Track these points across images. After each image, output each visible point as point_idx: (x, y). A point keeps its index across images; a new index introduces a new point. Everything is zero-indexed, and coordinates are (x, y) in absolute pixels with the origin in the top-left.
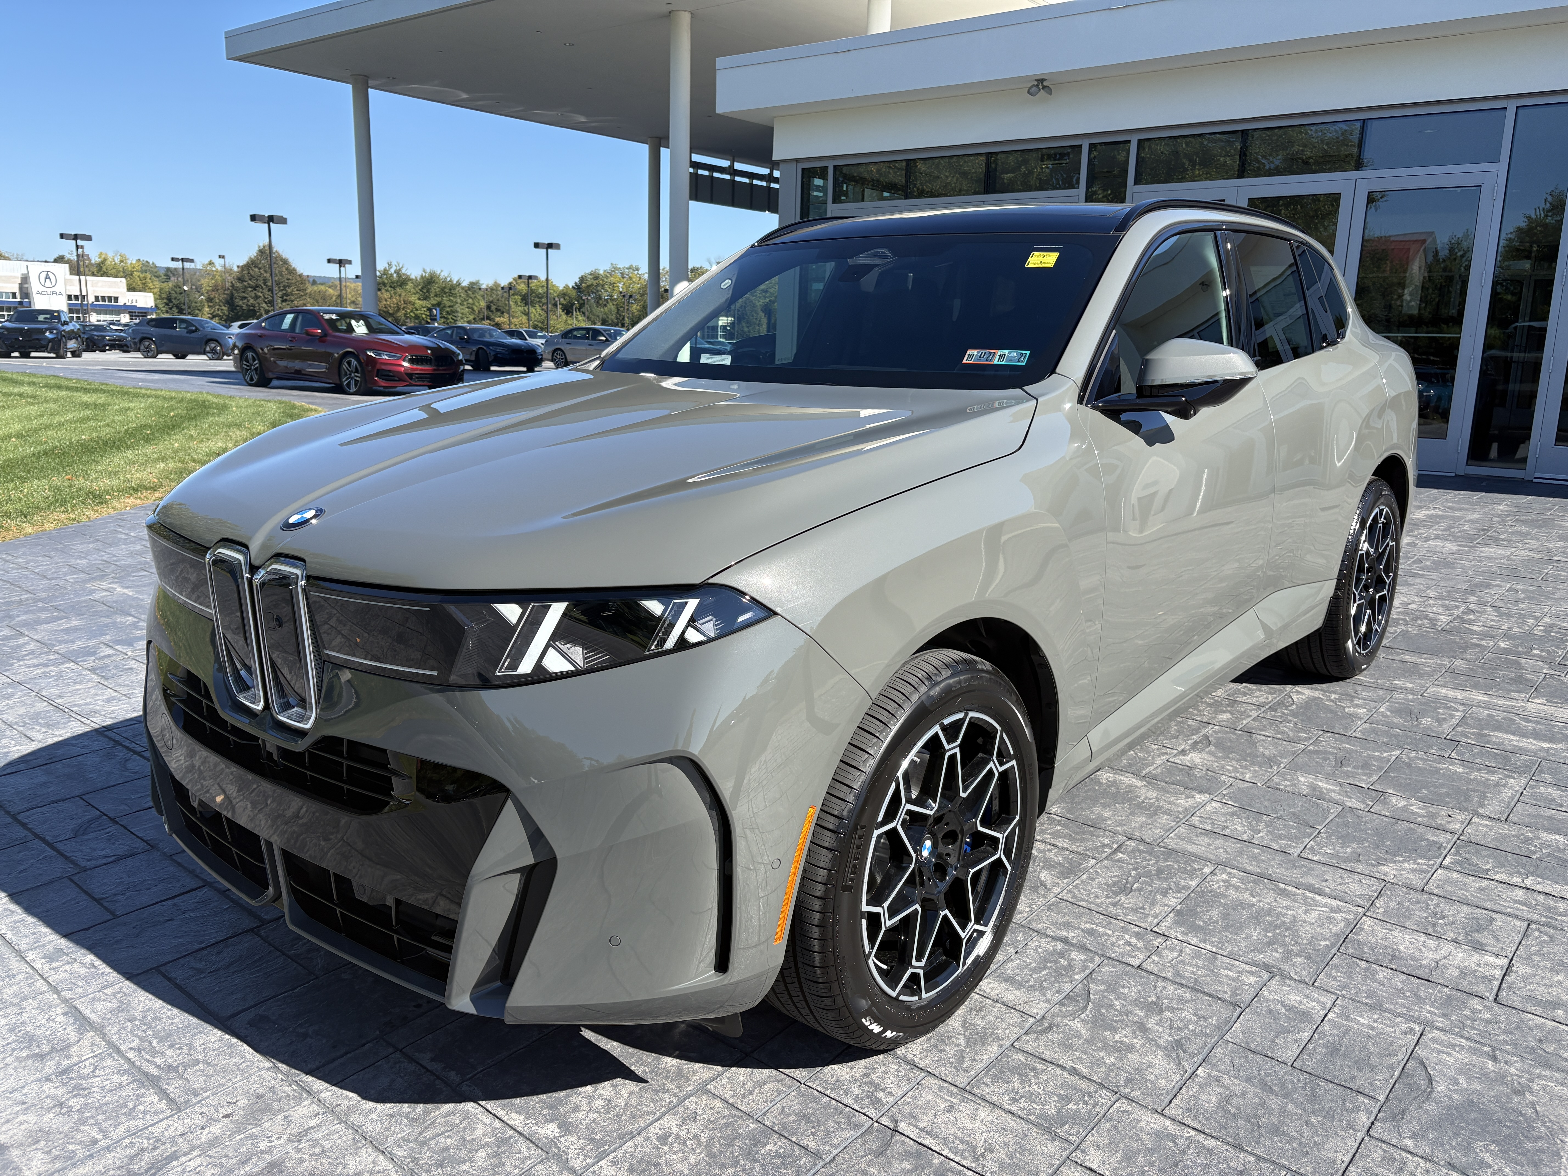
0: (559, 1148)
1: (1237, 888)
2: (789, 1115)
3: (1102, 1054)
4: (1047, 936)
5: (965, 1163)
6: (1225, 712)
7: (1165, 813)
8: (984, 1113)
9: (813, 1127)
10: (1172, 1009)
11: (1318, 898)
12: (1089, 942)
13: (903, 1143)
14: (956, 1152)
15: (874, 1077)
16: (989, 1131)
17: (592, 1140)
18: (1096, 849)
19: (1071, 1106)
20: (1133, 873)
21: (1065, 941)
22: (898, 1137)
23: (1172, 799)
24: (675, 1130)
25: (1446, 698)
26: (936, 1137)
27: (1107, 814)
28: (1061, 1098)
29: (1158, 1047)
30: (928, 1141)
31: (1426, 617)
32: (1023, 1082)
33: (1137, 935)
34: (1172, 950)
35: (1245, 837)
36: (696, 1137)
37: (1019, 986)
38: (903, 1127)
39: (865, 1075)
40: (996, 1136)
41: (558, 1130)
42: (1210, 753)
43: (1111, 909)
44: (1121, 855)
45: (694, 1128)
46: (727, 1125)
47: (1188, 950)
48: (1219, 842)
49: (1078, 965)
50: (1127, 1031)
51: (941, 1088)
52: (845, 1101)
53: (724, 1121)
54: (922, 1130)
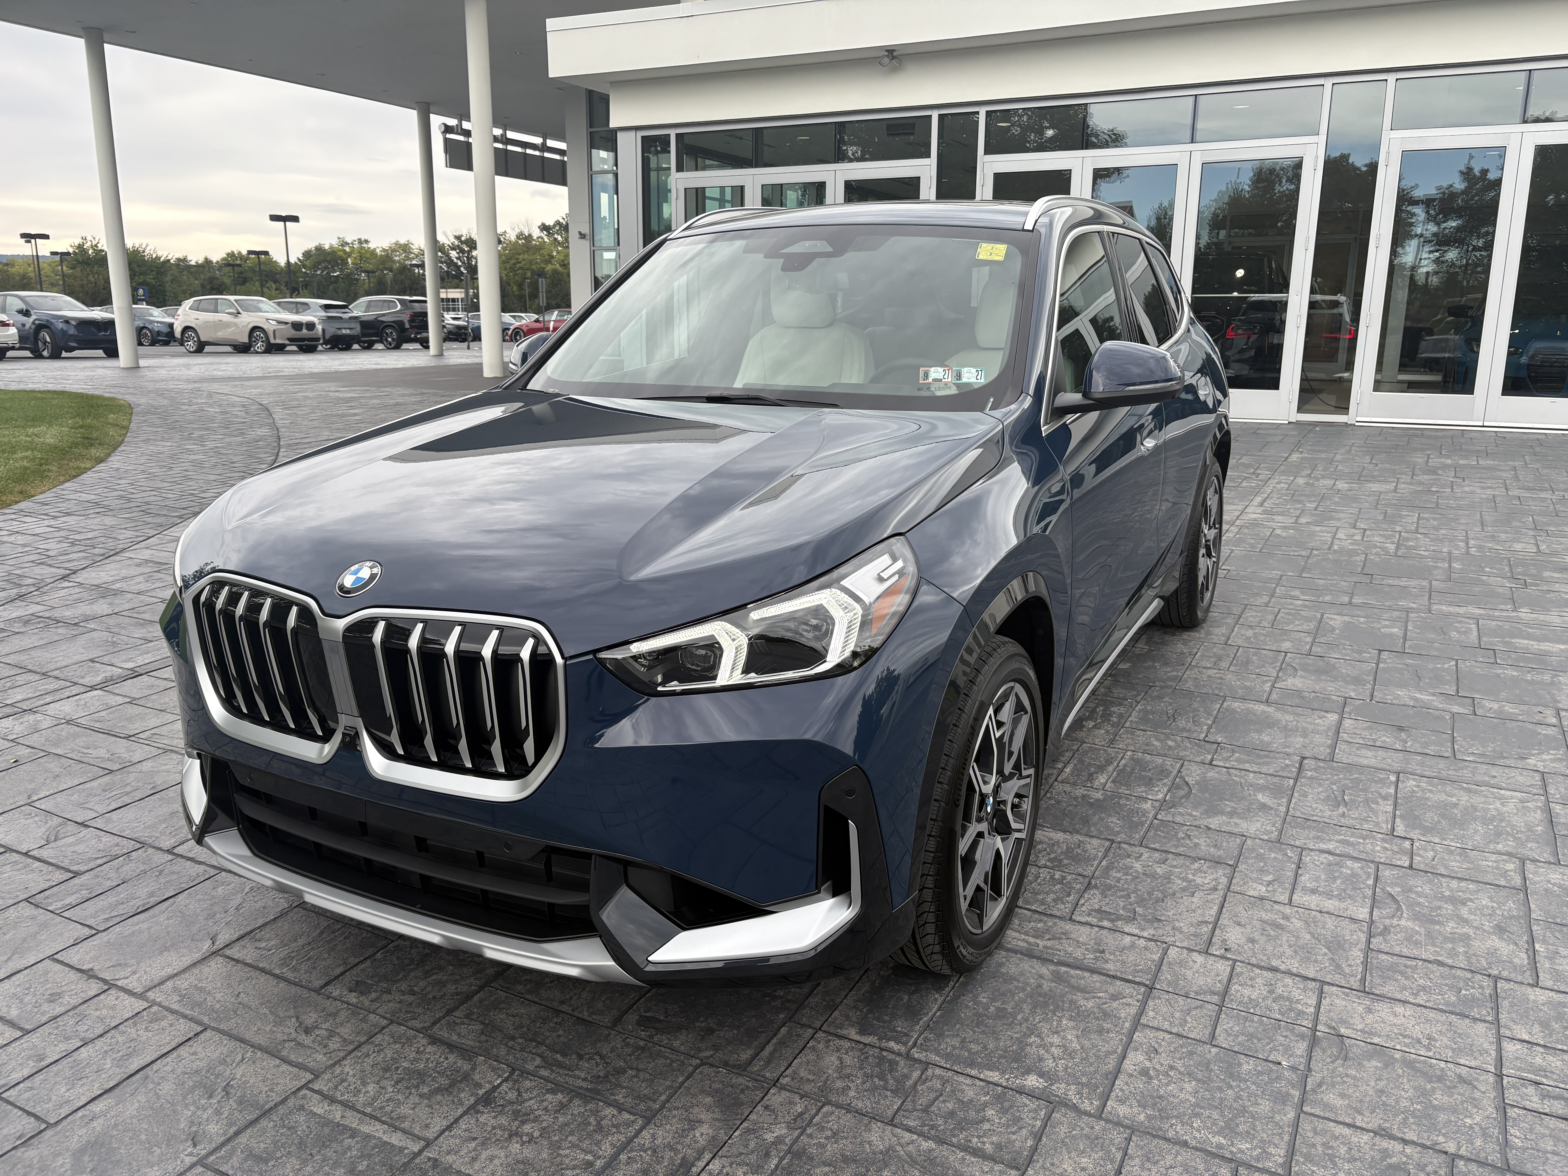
0: (1057, 1096)
1: (1431, 791)
2: (1237, 1036)
3: (1450, 946)
4: (1312, 850)
5: (1422, 1053)
6: (1285, 640)
7: (1313, 732)
8: (1399, 1009)
9: (1268, 1044)
10: (1471, 900)
11: (1502, 792)
12: (1350, 850)
13: (1358, 1046)
14: (1406, 1045)
15: (1279, 991)
16: (1418, 1024)
17: (1083, 1085)
18: (1283, 769)
19: (1463, 992)
20: (1334, 787)
21: (1329, 853)
22: (1347, 1041)
23: (1309, 720)
24: (1148, 1064)
25: (1450, 614)
26: (1379, 1036)
27: (1267, 739)
28: (1451, 987)
29: (1489, 933)
30: (1376, 1040)
31: (1376, 546)
32: (1407, 978)
33: (1384, 840)
34: (1426, 850)
35: (1398, 747)
36: (1172, 1068)
37: (1329, 895)
38: (1343, 1031)
39: (1271, 992)
40: (1427, 1026)
41: (1041, 1080)
42: (1301, 677)
43: (1342, 820)
44: (1309, 773)
45: (1164, 1059)
46: (1191, 1053)
47: (1438, 847)
48: (1380, 752)
49: (1360, 872)
50: (1452, 924)
51: (1344, 993)
52: (1273, 1016)
53: (1184, 1050)
54: (1362, 1031)
